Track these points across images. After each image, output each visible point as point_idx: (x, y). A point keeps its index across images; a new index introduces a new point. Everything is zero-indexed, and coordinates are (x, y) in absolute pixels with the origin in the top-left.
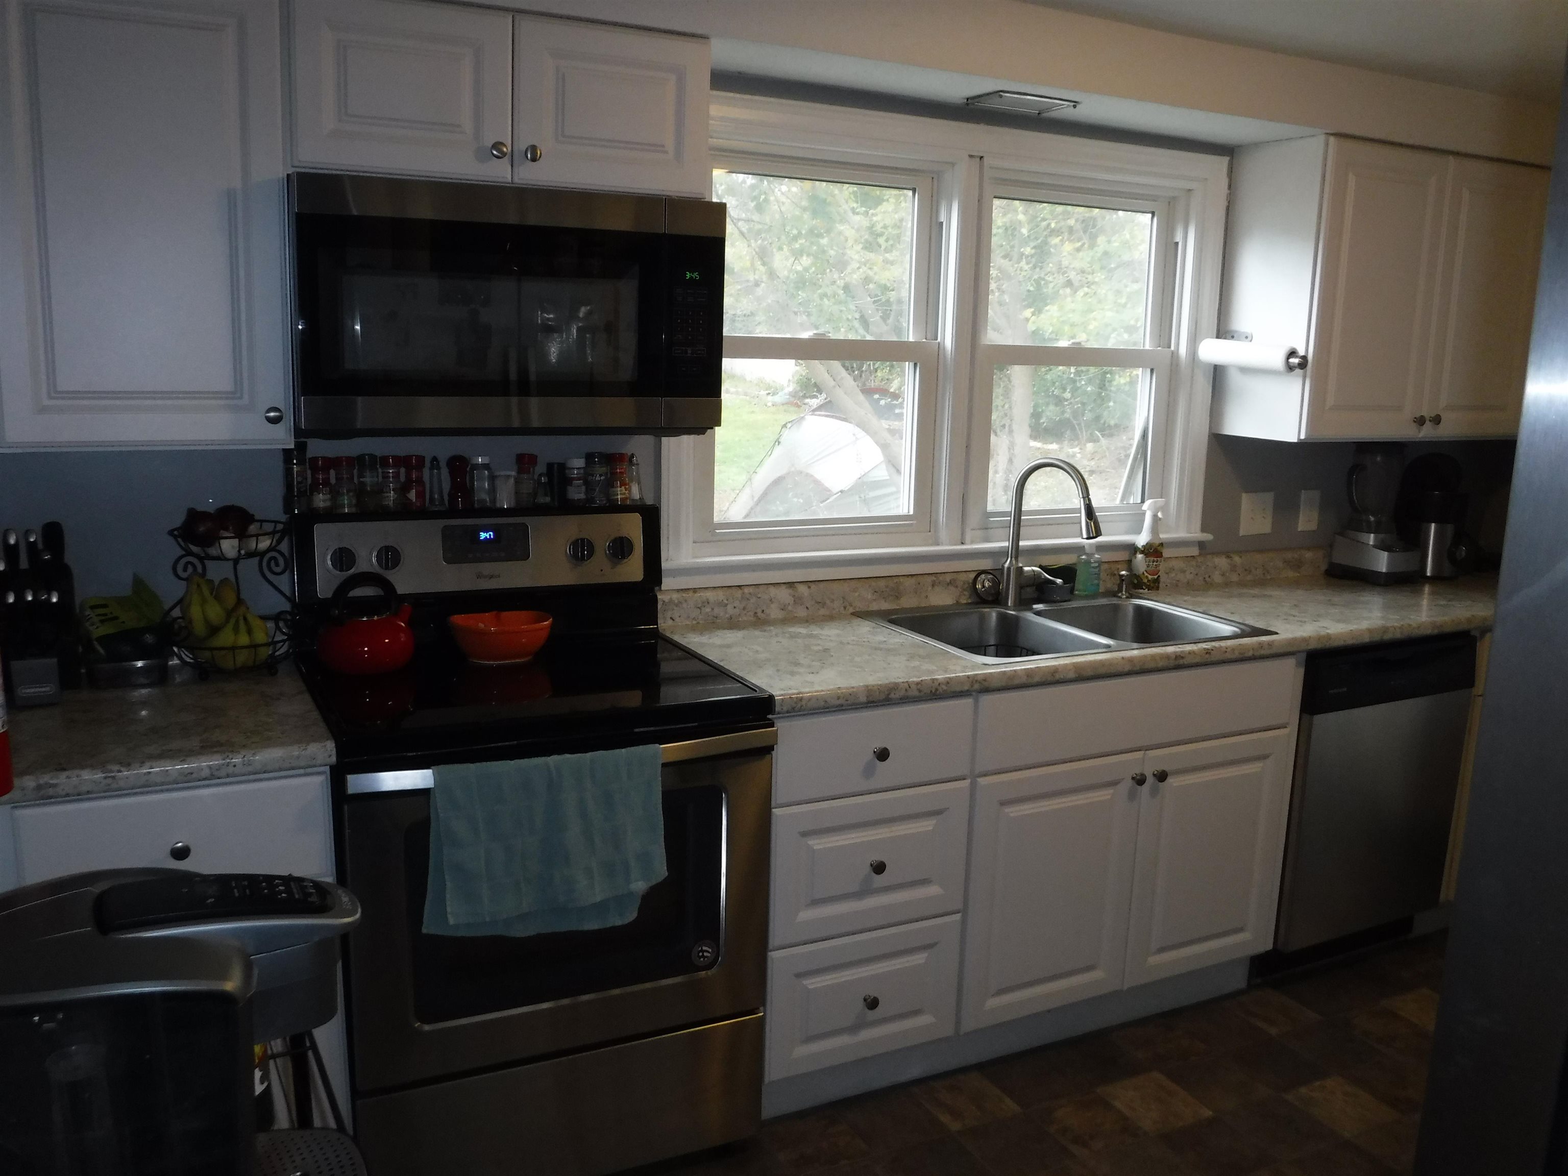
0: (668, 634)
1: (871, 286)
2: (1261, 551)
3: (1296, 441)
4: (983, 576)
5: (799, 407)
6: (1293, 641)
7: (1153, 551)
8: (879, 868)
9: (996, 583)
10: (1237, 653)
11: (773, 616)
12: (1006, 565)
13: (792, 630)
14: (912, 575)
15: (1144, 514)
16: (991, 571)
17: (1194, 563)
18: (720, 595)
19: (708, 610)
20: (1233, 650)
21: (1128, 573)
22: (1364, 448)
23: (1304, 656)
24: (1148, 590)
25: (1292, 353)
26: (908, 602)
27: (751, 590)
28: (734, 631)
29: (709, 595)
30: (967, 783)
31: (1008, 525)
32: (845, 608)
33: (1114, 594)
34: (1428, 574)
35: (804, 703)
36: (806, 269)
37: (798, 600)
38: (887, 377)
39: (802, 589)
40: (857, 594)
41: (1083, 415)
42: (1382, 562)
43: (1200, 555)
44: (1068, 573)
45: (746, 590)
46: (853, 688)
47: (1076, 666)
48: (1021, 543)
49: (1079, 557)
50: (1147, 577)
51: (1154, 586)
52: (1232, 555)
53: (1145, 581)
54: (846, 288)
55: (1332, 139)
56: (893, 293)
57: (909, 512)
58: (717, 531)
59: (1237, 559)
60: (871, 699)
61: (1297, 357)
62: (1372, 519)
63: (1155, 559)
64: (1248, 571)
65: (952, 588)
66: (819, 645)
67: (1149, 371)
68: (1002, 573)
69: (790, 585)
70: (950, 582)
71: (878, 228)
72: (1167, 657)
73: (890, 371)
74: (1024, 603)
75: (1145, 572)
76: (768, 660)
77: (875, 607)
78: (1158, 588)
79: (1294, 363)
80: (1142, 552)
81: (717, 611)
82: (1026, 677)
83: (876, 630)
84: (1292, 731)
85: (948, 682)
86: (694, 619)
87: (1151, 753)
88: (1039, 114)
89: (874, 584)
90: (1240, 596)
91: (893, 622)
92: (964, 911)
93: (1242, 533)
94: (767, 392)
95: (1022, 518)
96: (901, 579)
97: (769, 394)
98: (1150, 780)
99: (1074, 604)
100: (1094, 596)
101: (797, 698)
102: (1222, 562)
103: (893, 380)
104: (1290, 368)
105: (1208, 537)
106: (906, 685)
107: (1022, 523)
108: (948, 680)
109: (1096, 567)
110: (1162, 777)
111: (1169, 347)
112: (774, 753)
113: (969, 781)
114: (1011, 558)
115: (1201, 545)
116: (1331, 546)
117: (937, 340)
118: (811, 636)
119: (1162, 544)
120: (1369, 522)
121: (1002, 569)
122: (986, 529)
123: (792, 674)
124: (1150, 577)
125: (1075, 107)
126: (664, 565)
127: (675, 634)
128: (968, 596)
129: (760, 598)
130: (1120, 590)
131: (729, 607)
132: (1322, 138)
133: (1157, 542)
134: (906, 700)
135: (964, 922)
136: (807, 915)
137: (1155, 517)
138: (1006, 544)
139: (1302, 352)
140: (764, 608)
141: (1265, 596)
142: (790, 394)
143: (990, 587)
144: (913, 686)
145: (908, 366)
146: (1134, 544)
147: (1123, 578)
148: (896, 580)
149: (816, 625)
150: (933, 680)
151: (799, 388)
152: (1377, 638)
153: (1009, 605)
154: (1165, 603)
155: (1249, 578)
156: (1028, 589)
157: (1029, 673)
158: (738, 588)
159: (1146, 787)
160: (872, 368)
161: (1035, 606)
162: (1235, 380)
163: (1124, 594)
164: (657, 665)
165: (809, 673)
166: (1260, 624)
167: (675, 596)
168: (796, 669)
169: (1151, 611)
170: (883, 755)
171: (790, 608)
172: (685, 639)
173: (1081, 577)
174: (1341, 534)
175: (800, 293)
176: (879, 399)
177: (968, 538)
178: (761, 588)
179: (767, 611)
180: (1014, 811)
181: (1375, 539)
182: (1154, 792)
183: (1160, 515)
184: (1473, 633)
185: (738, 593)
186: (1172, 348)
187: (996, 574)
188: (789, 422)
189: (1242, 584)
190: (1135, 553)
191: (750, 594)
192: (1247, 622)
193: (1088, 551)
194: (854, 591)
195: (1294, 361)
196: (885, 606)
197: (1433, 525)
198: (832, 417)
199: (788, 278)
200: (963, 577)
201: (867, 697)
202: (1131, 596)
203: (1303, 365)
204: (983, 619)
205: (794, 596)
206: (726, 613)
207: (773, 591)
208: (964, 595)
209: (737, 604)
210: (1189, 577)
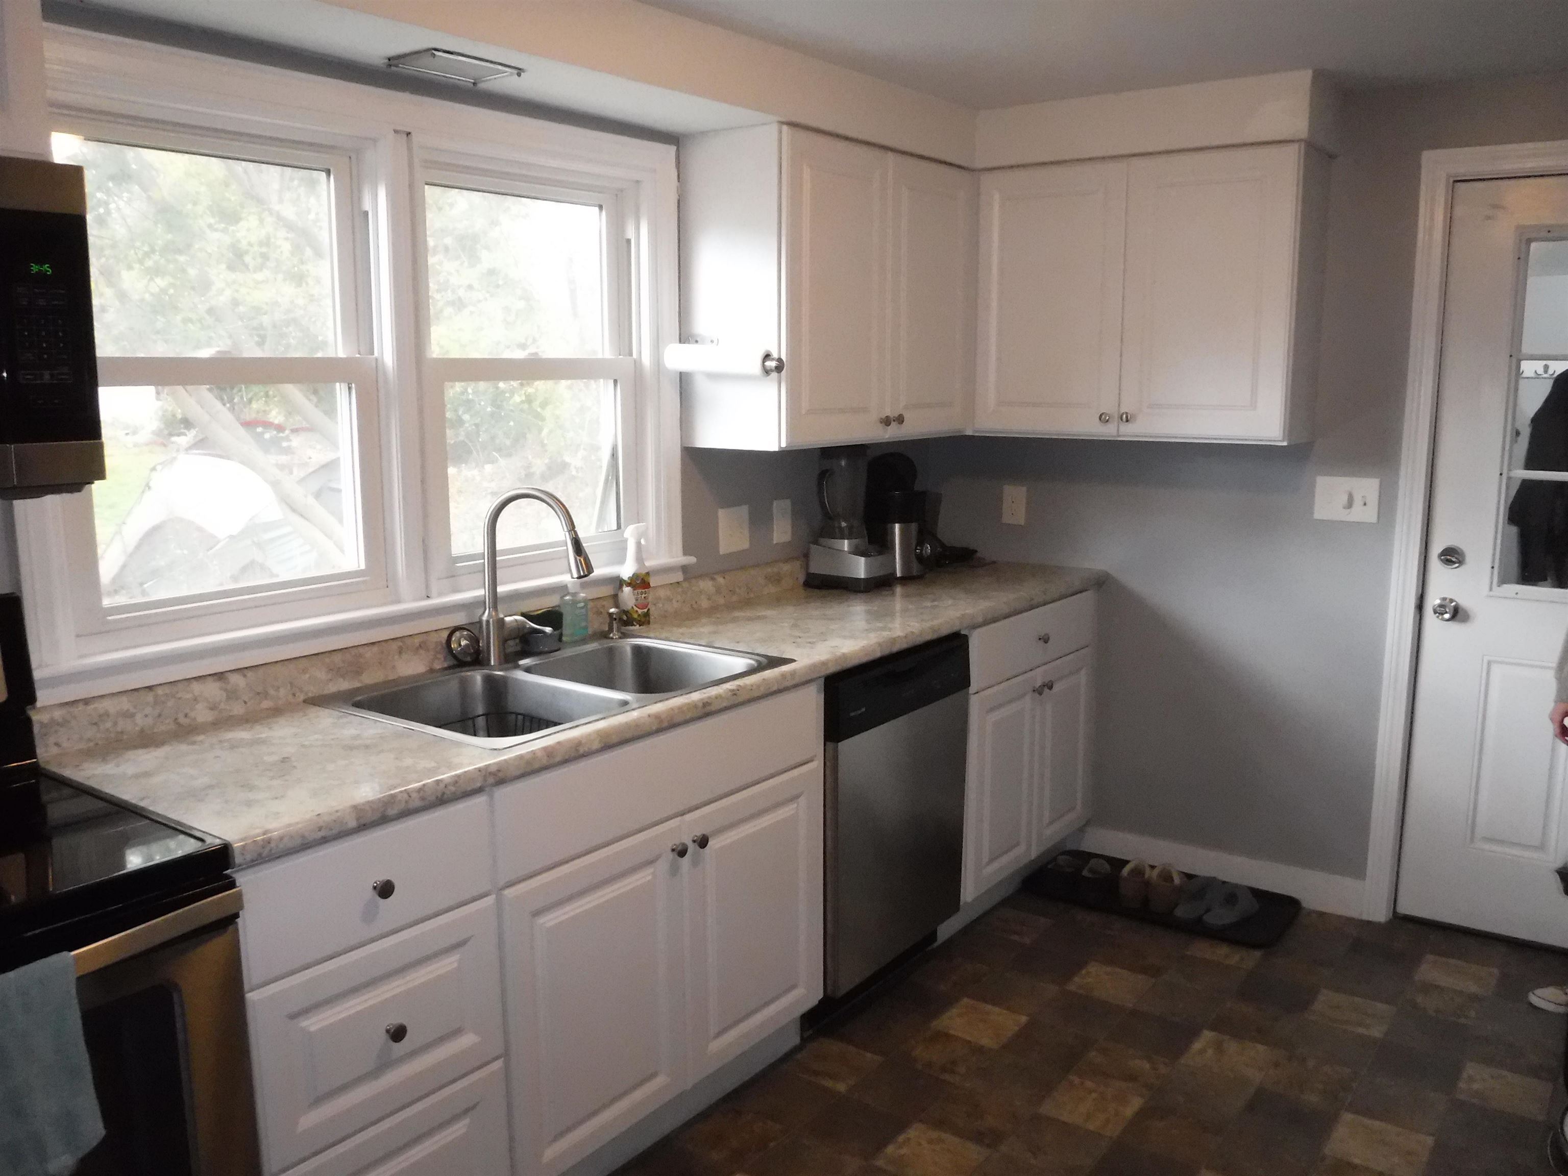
0: (54, 768)
1: (241, 309)
2: (742, 568)
3: (777, 449)
4: (457, 634)
5: (165, 445)
6: (813, 667)
7: (640, 582)
8: (398, 1034)
9: (474, 640)
10: (762, 689)
11: (200, 719)
12: (485, 618)
13: (230, 735)
14: (373, 643)
15: (626, 541)
16: (464, 627)
17: (680, 590)
18: (125, 704)
19: (109, 725)
20: (759, 686)
21: (617, 610)
22: (828, 453)
23: (822, 681)
24: (640, 626)
25: (767, 357)
26: (372, 677)
27: (167, 690)
28: (151, 749)
29: (108, 705)
30: (490, 900)
31: (481, 569)
32: (294, 695)
33: (604, 635)
34: (899, 574)
35: (273, 845)
36: (164, 291)
37: (232, 695)
38: (263, 409)
39: (235, 679)
40: (307, 676)
41: (478, 435)
42: (860, 568)
43: (685, 580)
44: (553, 617)
45: (160, 691)
46: (337, 811)
47: (600, 734)
48: (501, 589)
49: (562, 597)
50: (637, 611)
51: (645, 620)
52: (716, 576)
53: (635, 616)
54: (211, 311)
55: (785, 128)
56: (265, 316)
57: (359, 567)
58: (110, 618)
59: (720, 580)
60: (362, 821)
61: (773, 359)
62: (844, 524)
63: (643, 591)
64: (732, 592)
65: (422, 652)
66: (273, 753)
67: (611, 382)
68: (481, 627)
69: (220, 676)
70: (420, 646)
71: (244, 245)
72: (694, 706)
73: (266, 402)
74: (510, 659)
75: (634, 607)
76: (211, 787)
77: (332, 688)
78: (649, 623)
79: (770, 366)
80: (629, 585)
81: (122, 724)
82: (546, 758)
83: (341, 721)
84: (817, 765)
85: (456, 780)
86: (90, 740)
87: (688, 817)
88: (474, 84)
89: (327, 660)
90: (735, 620)
91: (358, 705)
92: (506, 1055)
93: (722, 551)
94: (127, 432)
95: (497, 559)
96: (361, 650)
97: (127, 434)
98: (692, 848)
99: (567, 652)
100: (584, 641)
101: (263, 840)
102: (706, 585)
103: (271, 411)
104: (767, 372)
105: (692, 560)
106: (406, 796)
107: (498, 565)
108: (456, 778)
109: (582, 608)
110: (703, 842)
111: (631, 354)
112: (239, 921)
113: (494, 896)
114: (489, 609)
115: (684, 569)
116: (806, 556)
117: (373, 355)
118: (262, 742)
119: (648, 574)
120: (840, 528)
121: (480, 622)
122: (453, 576)
123: (249, 804)
124: (640, 611)
125: (519, 75)
126: (37, 674)
127: (64, 767)
128: (443, 659)
129: (180, 698)
130: (611, 630)
131: (139, 719)
132: (774, 128)
133: (644, 572)
134: (407, 813)
135: (507, 1068)
136: (310, 1119)
137: (639, 544)
138: (480, 592)
139: (775, 355)
140: (187, 711)
141: (759, 618)
142: (153, 433)
143: (466, 645)
144: (414, 795)
145: (340, 389)
146: (619, 576)
147: (614, 616)
148: (354, 651)
149: (262, 724)
150: (438, 782)
151: (162, 426)
152: (886, 652)
153: (492, 663)
154: (661, 639)
155: (735, 598)
156: (511, 643)
157: (549, 752)
158: (147, 690)
159: (686, 860)
160: (245, 399)
161: (522, 662)
162: (702, 388)
163: (615, 635)
164: (40, 809)
165: (272, 799)
166: (773, 652)
167: (58, 714)
168: (251, 796)
169: (649, 649)
170: (385, 890)
171: (222, 706)
172: (82, 773)
173: (567, 620)
174: (816, 542)
175: (159, 317)
176: (263, 433)
177: (434, 590)
178: (180, 686)
179: (192, 714)
180: (550, 920)
181: (849, 544)
182: (695, 863)
183: (643, 542)
184: (963, 633)
185: (150, 697)
186: (635, 355)
187: (473, 630)
188: (159, 464)
189: (730, 607)
190: (621, 586)
191: (166, 695)
192: (758, 651)
193: (571, 590)
194: (304, 671)
195: (771, 364)
196: (344, 685)
197: (897, 526)
198: (209, 455)
199: (142, 300)
200: (434, 638)
201: (358, 819)
202: (624, 636)
203: (779, 369)
204: (464, 685)
205: (226, 690)
206: (136, 724)
207: (196, 687)
208: (439, 659)
209: (148, 710)
210: (676, 605)
